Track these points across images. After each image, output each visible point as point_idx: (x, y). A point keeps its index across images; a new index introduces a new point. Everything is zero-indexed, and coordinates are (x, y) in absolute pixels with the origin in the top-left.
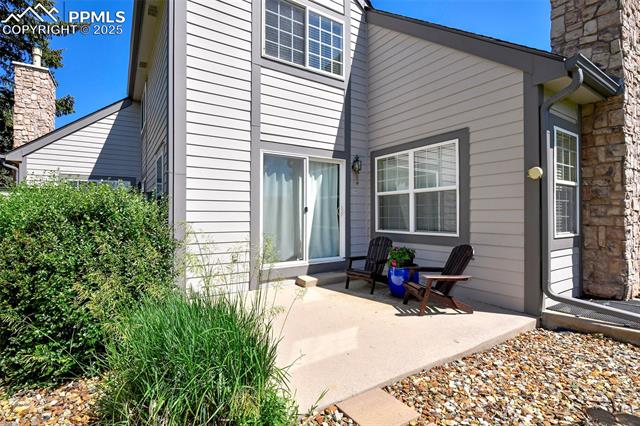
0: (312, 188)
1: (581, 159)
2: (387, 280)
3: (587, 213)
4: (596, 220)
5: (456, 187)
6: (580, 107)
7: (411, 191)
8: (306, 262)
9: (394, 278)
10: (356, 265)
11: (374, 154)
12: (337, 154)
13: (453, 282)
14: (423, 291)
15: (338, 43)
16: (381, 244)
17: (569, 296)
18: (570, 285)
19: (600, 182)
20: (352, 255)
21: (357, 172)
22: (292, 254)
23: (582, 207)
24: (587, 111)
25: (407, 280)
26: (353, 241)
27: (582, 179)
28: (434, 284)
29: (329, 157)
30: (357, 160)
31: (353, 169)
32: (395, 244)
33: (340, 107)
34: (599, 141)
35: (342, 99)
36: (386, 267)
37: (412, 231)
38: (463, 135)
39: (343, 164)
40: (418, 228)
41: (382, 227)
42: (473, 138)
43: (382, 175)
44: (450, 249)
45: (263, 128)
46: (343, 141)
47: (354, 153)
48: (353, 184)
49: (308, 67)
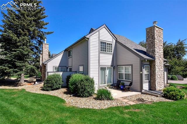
0: (107, 72)
1: (150, 69)
2: (120, 87)
3: (151, 77)
4: (152, 79)
5: (131, 73)
6: (150, 61)
7: (124, 73)
8: (106, 84)
9: (121, 87)
10: (115, 85)
11: (117, 66)
12: (111, 66)
13: (130, 88)
14: (125, 89)
15: (111, 47)
16: (119, 82)
17: (148, 90)
18: (148, 88)
19: (152, 73)
20: (114, 83)
21: (115, 69)
22: (104, 83)
23: (150, 77)
24: (151, 62)
25: (123, 87)
26: (114, 81)
27: (150, 72)
28: (127, 88)
29: (110, 67)
30: (115, 67)
31: (114, 68)
32: (121, 82)
33: (112, 58)
34: (152, 67)
35: (112, 56)
36: (120, 85)
37: (124, 79)
38: (132, 65)
39: (112, 67)
40: (125, 79)
41: (119, 78)
42: (133, 66)
43: (119, 70)
44: (130, 83)
45: (100, 63)
46: (112, 64)
47: (114, 65)
48: (114, 71)
49: (107, 52)
